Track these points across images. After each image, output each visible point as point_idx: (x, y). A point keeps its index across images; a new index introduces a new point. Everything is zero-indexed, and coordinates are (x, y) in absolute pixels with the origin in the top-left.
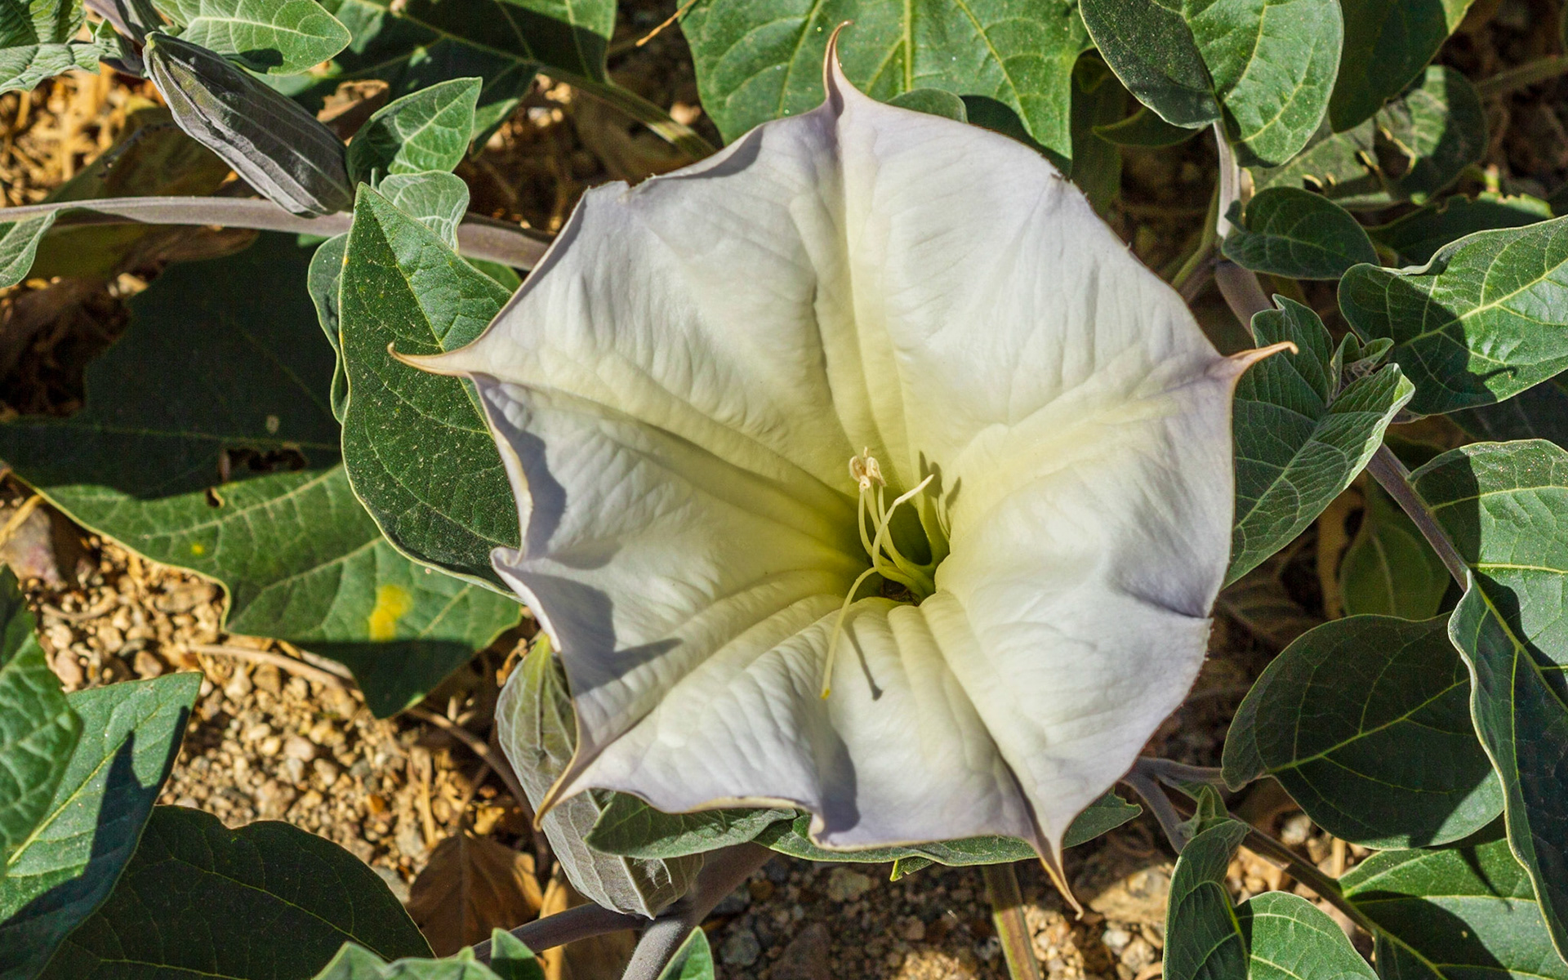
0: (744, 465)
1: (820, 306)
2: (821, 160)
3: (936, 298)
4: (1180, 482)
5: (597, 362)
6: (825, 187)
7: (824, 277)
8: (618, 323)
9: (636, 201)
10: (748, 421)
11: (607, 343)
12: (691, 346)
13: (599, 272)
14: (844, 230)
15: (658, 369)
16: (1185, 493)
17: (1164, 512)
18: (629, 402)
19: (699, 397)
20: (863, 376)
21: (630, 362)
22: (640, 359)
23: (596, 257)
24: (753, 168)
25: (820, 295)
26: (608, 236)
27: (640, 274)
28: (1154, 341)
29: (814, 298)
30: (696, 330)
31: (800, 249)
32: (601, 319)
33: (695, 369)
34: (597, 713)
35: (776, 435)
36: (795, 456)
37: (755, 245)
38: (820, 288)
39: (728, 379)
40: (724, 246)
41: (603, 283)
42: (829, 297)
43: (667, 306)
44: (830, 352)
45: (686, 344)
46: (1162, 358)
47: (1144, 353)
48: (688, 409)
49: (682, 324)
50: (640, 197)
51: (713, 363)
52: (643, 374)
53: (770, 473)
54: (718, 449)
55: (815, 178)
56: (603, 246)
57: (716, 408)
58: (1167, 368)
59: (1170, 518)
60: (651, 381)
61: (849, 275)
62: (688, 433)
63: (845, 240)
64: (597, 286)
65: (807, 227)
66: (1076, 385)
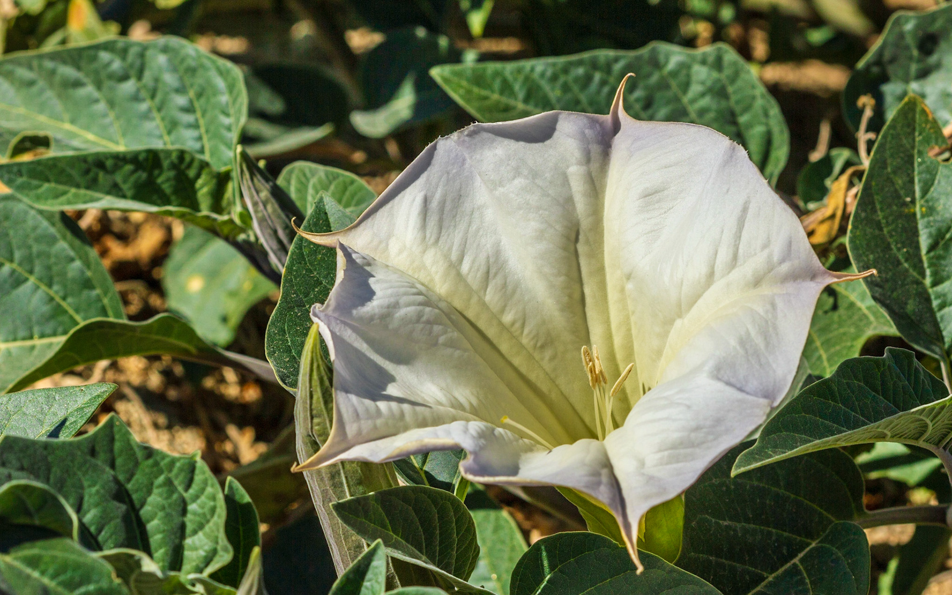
0: (523, 370)
1: (581, 248)
2: (595, 149)
3: (648, 233)
4: (775, 328)
5: (424, 252)
6: (595, 166)
7: (585, 223)
8: (444, 231)
9: (464, 141)
10: (526, 331)
11: (432, 240)
12: (492, 260)
13: (438, 196)
14: (603, 198)
15: (465, 267)
16: (777, 334)
17: (760, 342)
18: (441, 288)
19: (491, 296)
20: (608, 318)
21: (447, 256)
22: (454, 256)
23: (437, 186)
24: (548, 142)
25: (581, 237)
26: (448, 173)
27: (467, 206)
28: (777, 249)
29: (577, 240)
30: (498, 253)
31: (569, 200)
32: (432, 222)
33: (491, 275)
34: (351, 410)
35: (548, 354)
36: (562, 381)
37: (538, 186)
38: (581, 232)
39: (514, 292)
40: (519, 182)
41: (439, 203)
42: (587, 242)
43: (481, 233)
44: (587, 291)
45: (488, 258)
46: (782, 261)
47: (770, 256)
48: (484, 305)
49: (488, 246)
50: (467, 139)
51: (505, 278)
52: (454, 267)
53: (544, 387)
54: (504, 347)
55: (587, 159)
56: (444, 179)
57: (503, 310)
58: (785, 268)
59: (762, 345)
60: (459, 274)
61: (603, 230)
62: (481, 325)
63: (603, 205)
64: (434, 204)
65: (578, 187)
66: (723, 277)
